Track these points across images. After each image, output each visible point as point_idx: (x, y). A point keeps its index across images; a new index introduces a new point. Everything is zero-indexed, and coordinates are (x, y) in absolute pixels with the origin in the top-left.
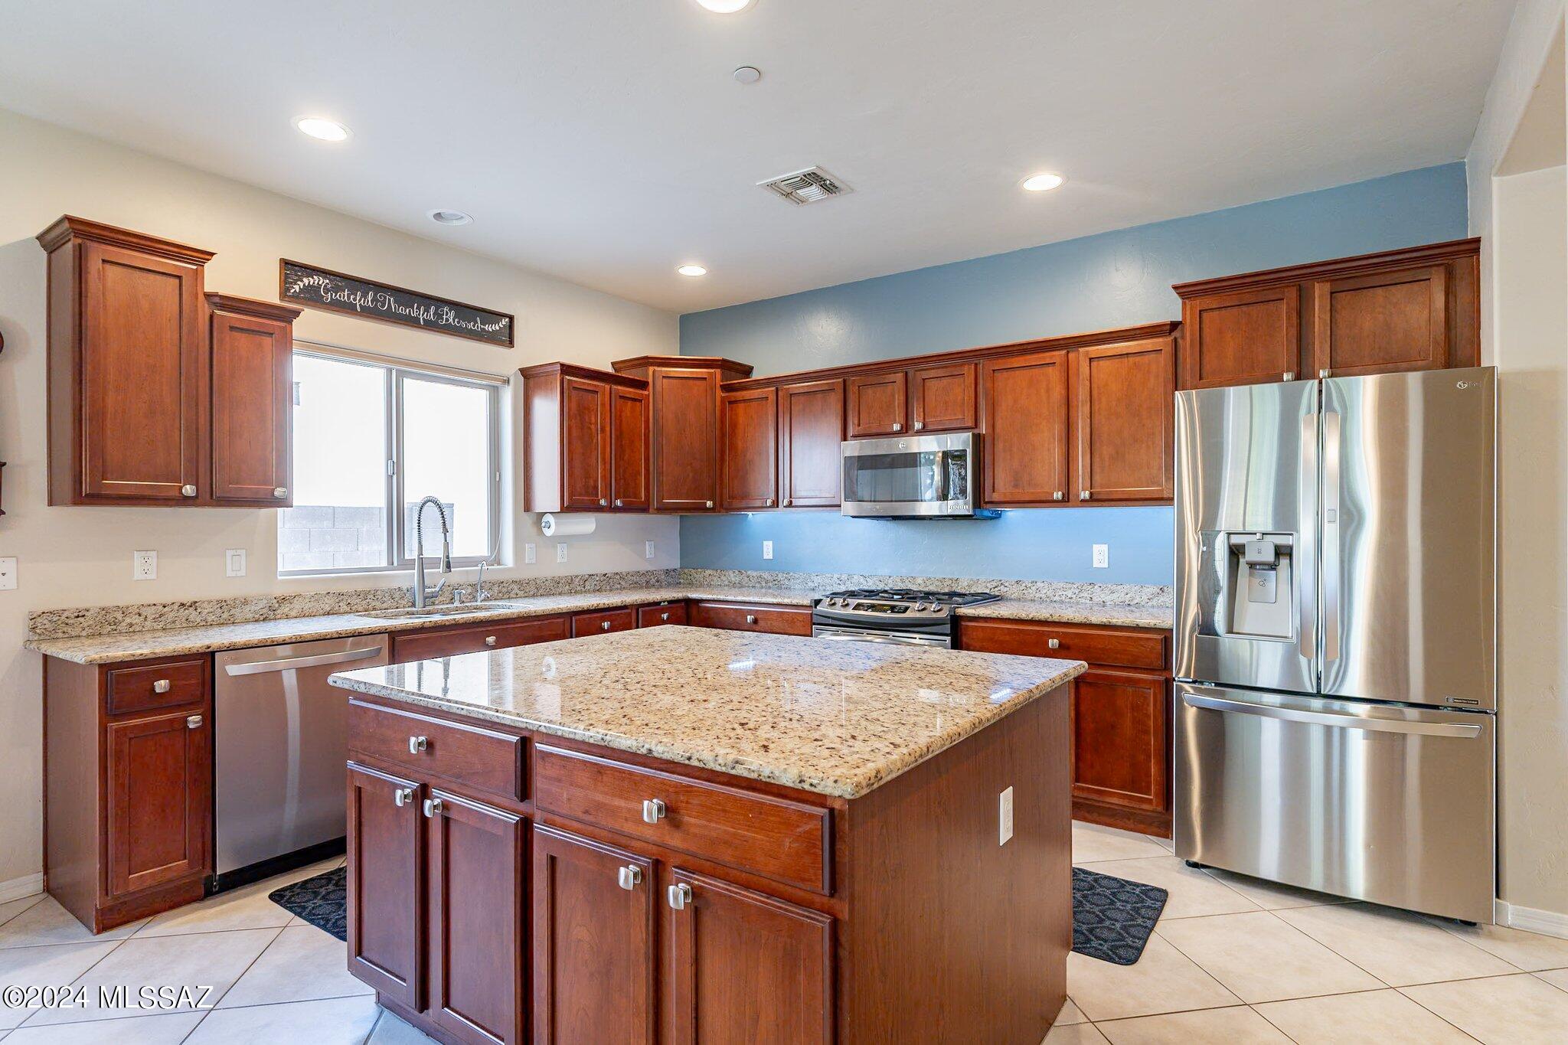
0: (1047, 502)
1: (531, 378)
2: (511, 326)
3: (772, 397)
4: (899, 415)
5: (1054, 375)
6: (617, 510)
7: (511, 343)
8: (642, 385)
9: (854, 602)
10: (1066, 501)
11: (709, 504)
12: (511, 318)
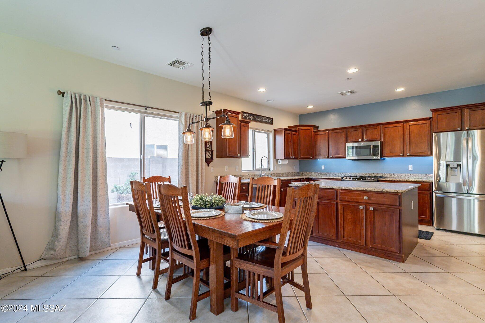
0: (400, 156)
1: (276, 132)
2: (272, 121)
3: (327, 134)
4: (360, 137)
5: (400, 129)
6: (293, 159)
7: (272, 124)
8: (296, 131)
9: (352, 178)
10: (403, 156)
11: (311, 157)
12: (272, 119)
